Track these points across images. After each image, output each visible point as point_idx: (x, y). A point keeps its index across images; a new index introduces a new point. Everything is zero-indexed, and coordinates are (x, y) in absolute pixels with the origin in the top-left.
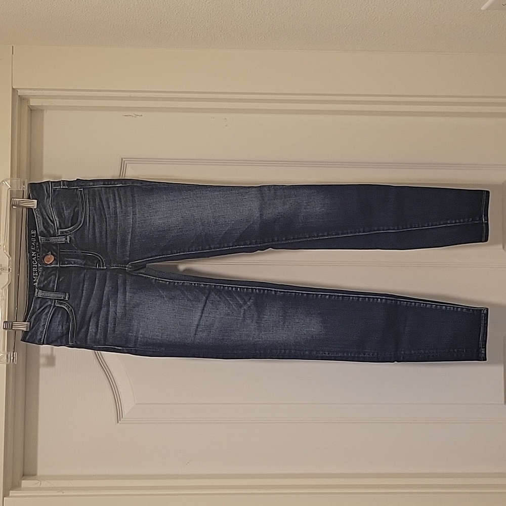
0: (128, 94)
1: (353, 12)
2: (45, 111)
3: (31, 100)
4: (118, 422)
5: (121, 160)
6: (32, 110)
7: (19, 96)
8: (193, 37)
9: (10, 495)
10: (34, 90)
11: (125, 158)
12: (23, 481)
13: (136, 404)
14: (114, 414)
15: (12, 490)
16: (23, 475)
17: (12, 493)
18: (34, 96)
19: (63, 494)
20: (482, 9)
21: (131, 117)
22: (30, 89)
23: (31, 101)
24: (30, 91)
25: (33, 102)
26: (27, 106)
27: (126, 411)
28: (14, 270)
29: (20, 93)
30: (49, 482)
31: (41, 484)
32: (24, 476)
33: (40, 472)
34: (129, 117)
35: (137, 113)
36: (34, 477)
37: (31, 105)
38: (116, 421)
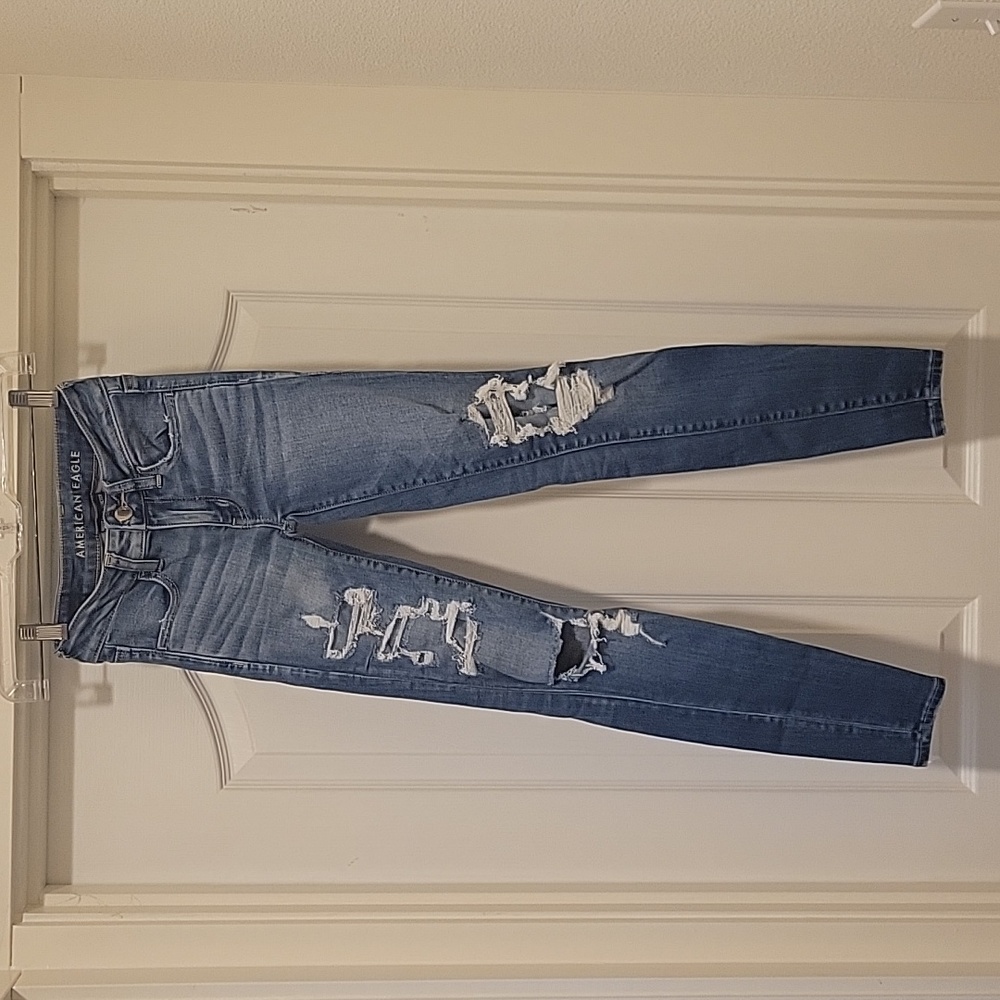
0: (240, 171)
1: (671, 28)
2: (81, 200)
3: (55, 179)
4: (222, 787)
5: (226, 294)
6: (56, 197)
7: (33, 172)
9: (24, 921)
10: (62, 161)
11: (234, 292)
12: (47, 896)
13: (257, 754)
14: (215, 772)
15: (27, 912)
16: (47, 884)
17: (27, 917)
18: (63, 174)
19: (121, 920)
20: (914, 25)
21: (245, 212)
22: (55, 160)
23: (55, 182)
24: (54, 164)
25: (59, 185)
26: (47, 192)
27: (236, 766)
29: (35, 166)
30: (95, 898)
31: (80, 900)
32: (49, 884)
33: (75, 881)
34: (241, 212)
35: (257, 205)
36: (67, 887)
37: (56, 188)
38: (219, 787)
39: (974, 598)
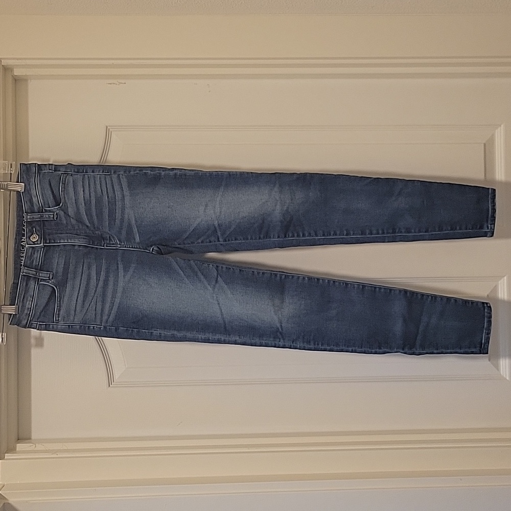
0: (111, 62)
2: (29, 81)
3: (14, 69)
4: (109, 386)
5: (105, 128)
6: (16, 80)
7: (3, 66)
8: (173, 3)
9: (6, 458)
10: (18, 59)
11: (109, 126)
12: (18, 445)
13: (127, 368)
14: (106, 378)
15: (7, 453)
17: (7, 456)
18: (18, 66)
19: (57, 456)
21: (115, 85)
22: (14, 59)
23: (15, 72)
24: (13, 61)
25: (17, 72)
26: (11, 76)
27: (117, 375)
29: (4, 62)
30: (43, 445)
31: (35, 447)
32: (19, 439)
33: (34, 436)
34: (112, 85)
35: (121, 81)
36: (28, 440)
37: (15, 74)
38: (108, 386)
39: (504, 277)
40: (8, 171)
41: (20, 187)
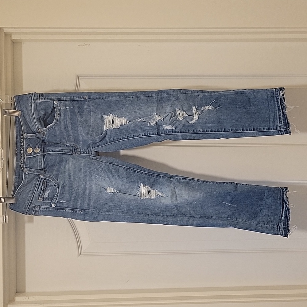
0: (80, 30)
2: (23, 43)
3: (13, 35)
4: (79, 255)
5: (76, 76)
6: (14, 42)
7: (4, 33)
10: (15, 28)
11: (79, 75)
12: (16, 297)
15: (9, 304)
16: (16, 292)
18: (15, 33)
21: (82, 46)
22: (12, 28)
24: (12, 29)
25: (14, 37)
26: (10, 40)
28: (5, 158)
29: (5, 30)
30: (34, 298)
31: (28, 299)
33: (28, 290)
35: (87, 44)
36: (24, 293)
37: (13, 39)
40: (9, 102)
41: (17, 113)
